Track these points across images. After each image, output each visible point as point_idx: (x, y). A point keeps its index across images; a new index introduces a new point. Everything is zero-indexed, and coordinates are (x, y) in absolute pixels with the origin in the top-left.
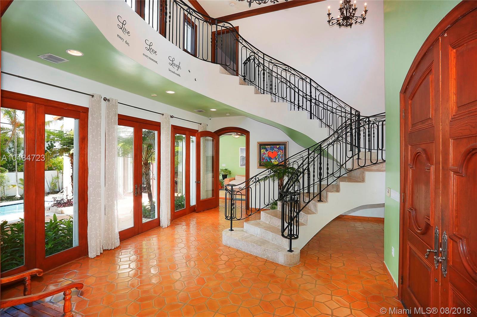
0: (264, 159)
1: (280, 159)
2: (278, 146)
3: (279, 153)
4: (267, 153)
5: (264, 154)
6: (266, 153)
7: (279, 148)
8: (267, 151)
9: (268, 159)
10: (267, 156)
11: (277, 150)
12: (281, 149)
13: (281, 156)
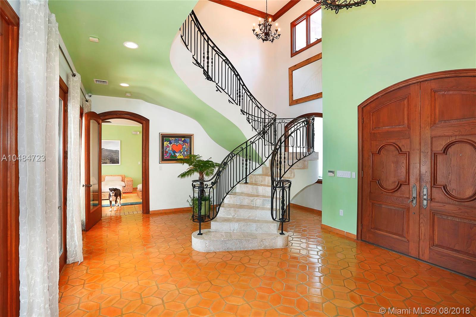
0: (167, 153)
1: (185, 153)
2: (184, 139)
3: (185, 146)
4: (171, 146)
5: (168, 146)
6: (169, 146)
7: (184, 141)
8: (170, 143)
9: (172, 152)
10: (171, 149)
11: (182, 143)
12: (186, 142)
13: (186, 149)
